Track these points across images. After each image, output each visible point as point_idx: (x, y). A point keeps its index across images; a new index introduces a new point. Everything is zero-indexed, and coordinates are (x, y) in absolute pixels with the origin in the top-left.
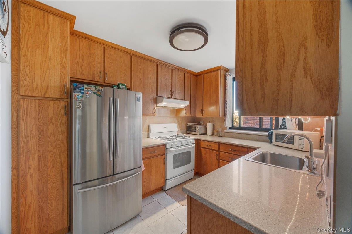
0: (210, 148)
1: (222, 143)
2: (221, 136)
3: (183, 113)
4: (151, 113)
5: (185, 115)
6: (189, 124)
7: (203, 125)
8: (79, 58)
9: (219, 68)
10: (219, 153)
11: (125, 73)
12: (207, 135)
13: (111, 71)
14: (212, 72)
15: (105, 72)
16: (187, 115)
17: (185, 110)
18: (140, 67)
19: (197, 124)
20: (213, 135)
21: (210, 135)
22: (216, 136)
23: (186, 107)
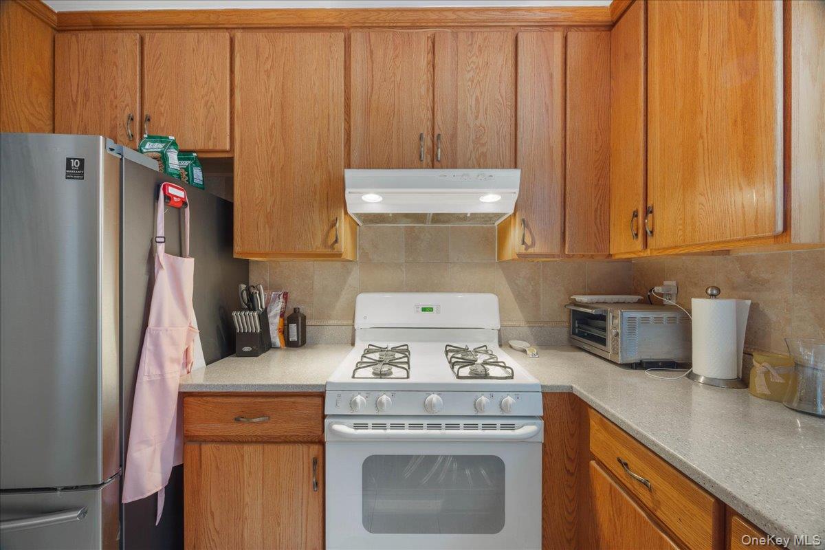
4: (317, 245)
5: (518, 248)
6: (579, 298)
7: (671, 308)
8: (78, 91)
11: (209, 104)
13: (162, 109)
15: (146, 113)
18: (268, 66)
19: (636, 298)
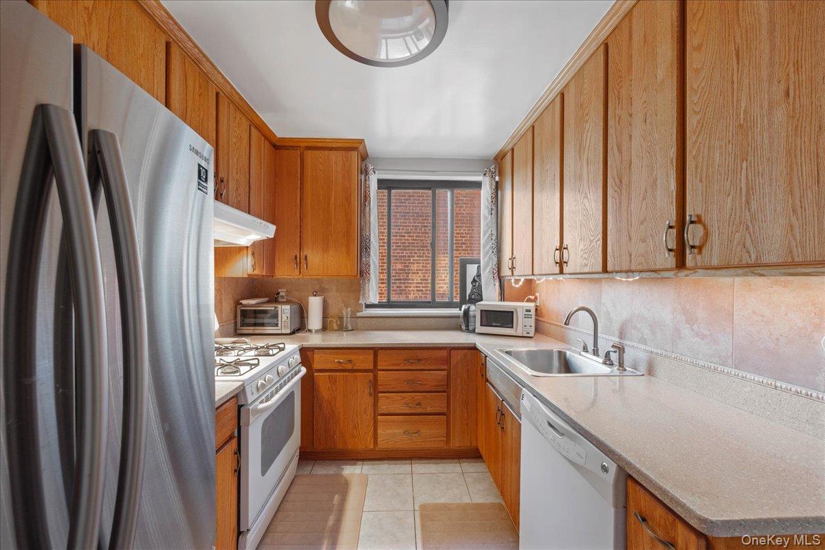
0: (349, 366)
1: (382, 349)
2: (350, 329)
3: (244, 267)
5: (250, 271)
7: (289, 302)
9: (355, 145)
10: (375, 377)
12: (310, 331)
14: (331, 149)
16: (256, 272)
17: (253, 254)
20: (324, 328)
21: (317, 331)
22: (336, 330)
23: (254, 244)
